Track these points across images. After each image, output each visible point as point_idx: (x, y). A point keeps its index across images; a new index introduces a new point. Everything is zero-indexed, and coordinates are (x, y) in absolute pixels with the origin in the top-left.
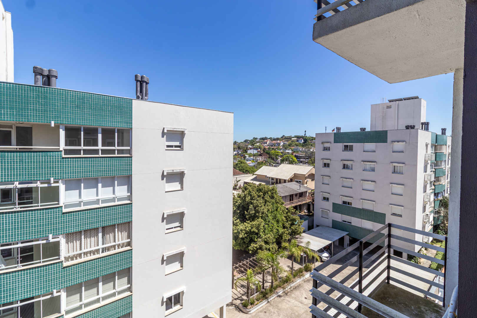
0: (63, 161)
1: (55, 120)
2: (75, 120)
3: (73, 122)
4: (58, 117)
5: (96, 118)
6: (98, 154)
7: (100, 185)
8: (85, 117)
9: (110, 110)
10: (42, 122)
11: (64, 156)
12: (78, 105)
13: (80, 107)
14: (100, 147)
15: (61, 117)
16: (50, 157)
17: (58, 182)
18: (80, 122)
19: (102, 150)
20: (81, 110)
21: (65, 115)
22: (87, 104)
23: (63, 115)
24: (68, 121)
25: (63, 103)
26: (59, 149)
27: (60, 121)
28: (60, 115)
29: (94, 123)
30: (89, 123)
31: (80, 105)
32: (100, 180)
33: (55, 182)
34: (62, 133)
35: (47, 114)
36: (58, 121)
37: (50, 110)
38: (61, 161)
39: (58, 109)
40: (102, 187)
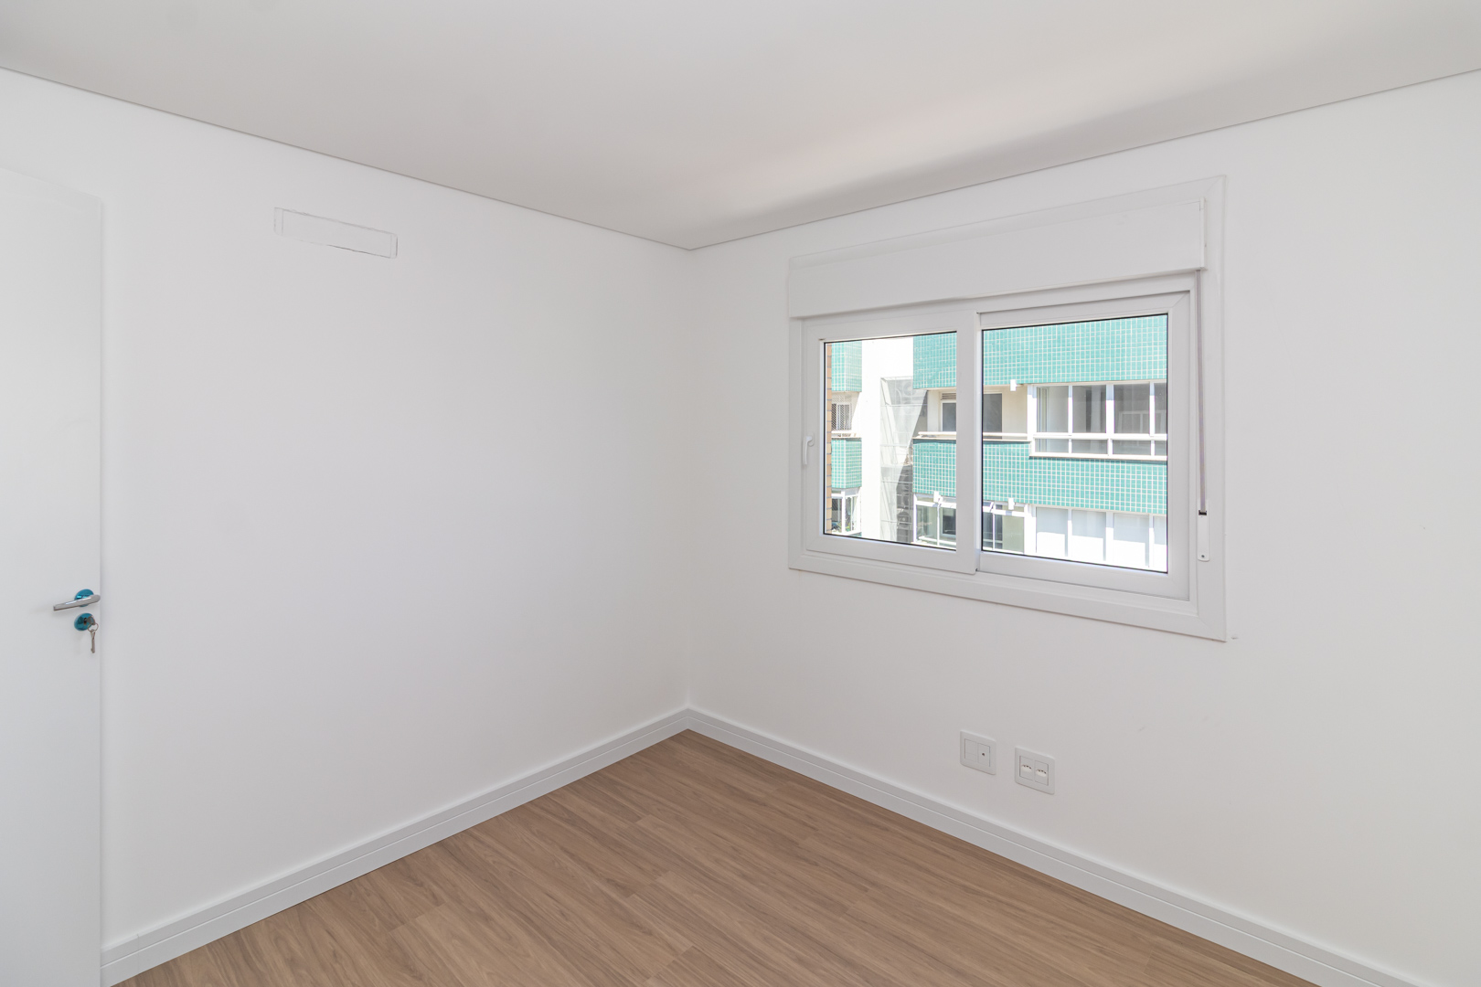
0: (1031, 464)
1: (1018, 378)
2: (1054, 372)
3: (1049, 377)
4: (1023, 369)
5: (1097, 361)
7: (1110, 531)
8: (1073, 362)
9: (1134, 336)
10: (998, 383)
11: (1034, 454)
12: (1059, 338)
13: (1064, 341)
14: (1110, 434)
15: (1027, 369)
16: (1010, 454)
17: (1021, 509)
18: (1063, 376)
19: (1115, 442)
20: (1066, 347)
21: (1036, 364)
22: (1078, 332)
23: (1031, 364)
24: (1040, 377)
25: (1031, 339)
26: (1026, 438)
27: (1027, 377)
28: (1027, 365)
29: (1092, 375)
30: (1083, 375)
31: (1064, 337)
32: (1109, 518)
33: (1016, 509)
34: (1032, 402)
35: (1006, 366)
36: (1023, 377)
37: (1010, 358)
38: (1027, 463)
39: (1023, 353)
40: (1114, 539)
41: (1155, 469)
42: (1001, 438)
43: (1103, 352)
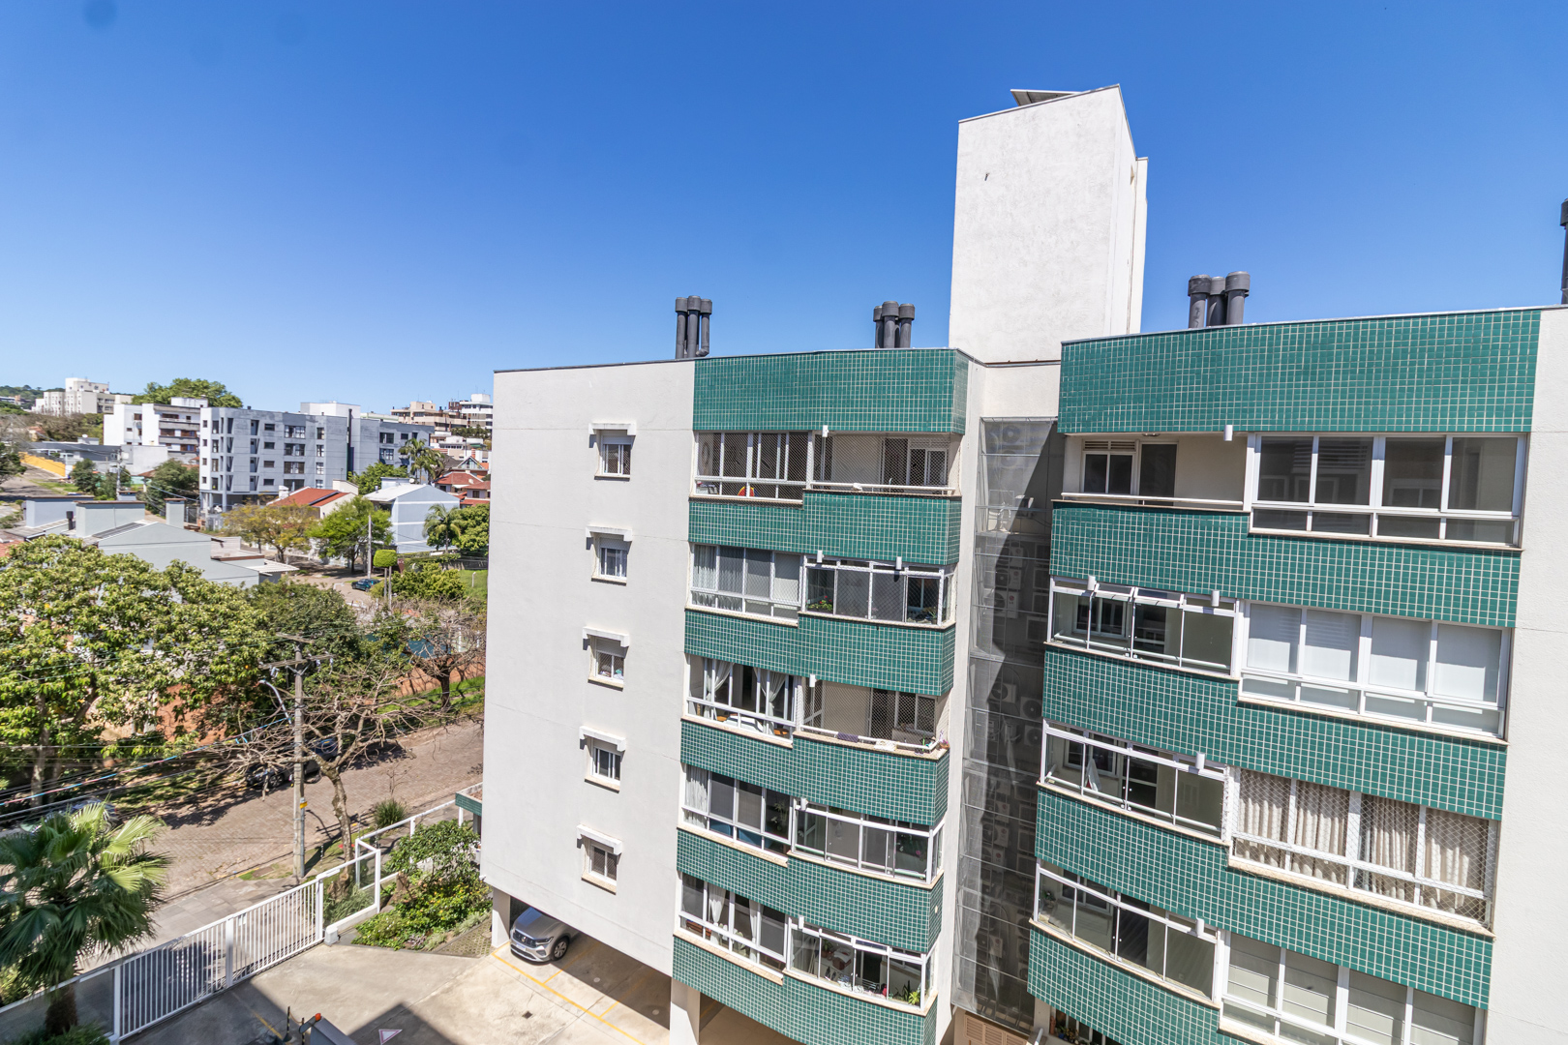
0: (1250, 544)
1: (1236, 423)
2: (1295, 417)
3: (1287, 423)
4: (1245, 411)
5: (1367, 403)
6: (1367, 531)
7: (1365, 643)
8: (1327, 404)
9: (1429, 369)
10: (1202, 429)
11: (1253, 530)
12: (1307, 367)
13: (1314, 373)
14: (1375, 505)
15: (1252, 411)
16: (1216, 529)
17: (1230, 606)
18: (1310, 422)
19: (1381, 517)
20: (1317, 382)
21: (1266, 404)
22: (1338, 360)
23: (1259, 405)
24: (1273, 423)
25: (1261, 369)
26: (1241, 507)
27: (1251, 422)
28: (1252, 405)
30: (1341, 422)
31: (1314, 367)
32: (1366, 623)
33: (1222, 605)
34: (1253, 459)
35: (1217, 405)
36: (1244, 422)
37: (1224, 394)
38: (1243, 543)
39: (1246, 387)
40: (1372, 653)
41: (1450, 559)
42: (1171, 503)
43: (1376, 390)
